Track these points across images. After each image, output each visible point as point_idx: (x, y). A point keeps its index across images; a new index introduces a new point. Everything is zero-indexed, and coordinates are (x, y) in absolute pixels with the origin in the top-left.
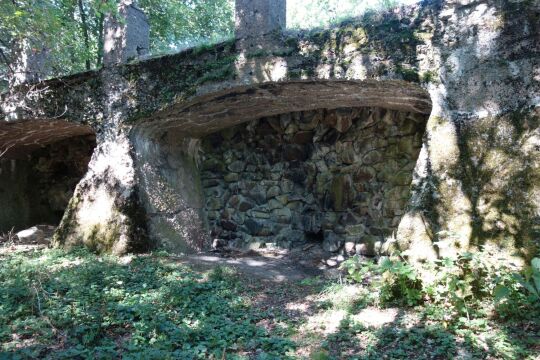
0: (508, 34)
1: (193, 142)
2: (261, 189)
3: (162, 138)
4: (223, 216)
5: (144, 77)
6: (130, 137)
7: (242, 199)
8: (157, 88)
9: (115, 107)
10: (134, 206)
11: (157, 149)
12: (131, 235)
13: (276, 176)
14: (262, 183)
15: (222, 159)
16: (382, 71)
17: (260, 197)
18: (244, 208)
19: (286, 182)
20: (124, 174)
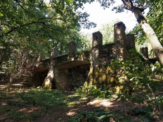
0: (99, 54)
1: (66, 70)
2: (78, 79)
3: (60, 70)
4: (71, 84)
5: (56, 60)
6: (54, 70)
7: (75, 81)
8: (58, 62)
9: (52, 65)
10: (53, 82)
11: (59, 72)
12: (52, 86)
13: (81, 76)
14: (79, 78)
15: (72, 73)
16: (85, 59)
17: (78, 80)
18: (75, 82)
19: (83, 77)
20: (52, 76)
